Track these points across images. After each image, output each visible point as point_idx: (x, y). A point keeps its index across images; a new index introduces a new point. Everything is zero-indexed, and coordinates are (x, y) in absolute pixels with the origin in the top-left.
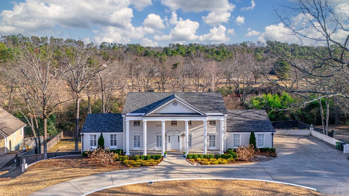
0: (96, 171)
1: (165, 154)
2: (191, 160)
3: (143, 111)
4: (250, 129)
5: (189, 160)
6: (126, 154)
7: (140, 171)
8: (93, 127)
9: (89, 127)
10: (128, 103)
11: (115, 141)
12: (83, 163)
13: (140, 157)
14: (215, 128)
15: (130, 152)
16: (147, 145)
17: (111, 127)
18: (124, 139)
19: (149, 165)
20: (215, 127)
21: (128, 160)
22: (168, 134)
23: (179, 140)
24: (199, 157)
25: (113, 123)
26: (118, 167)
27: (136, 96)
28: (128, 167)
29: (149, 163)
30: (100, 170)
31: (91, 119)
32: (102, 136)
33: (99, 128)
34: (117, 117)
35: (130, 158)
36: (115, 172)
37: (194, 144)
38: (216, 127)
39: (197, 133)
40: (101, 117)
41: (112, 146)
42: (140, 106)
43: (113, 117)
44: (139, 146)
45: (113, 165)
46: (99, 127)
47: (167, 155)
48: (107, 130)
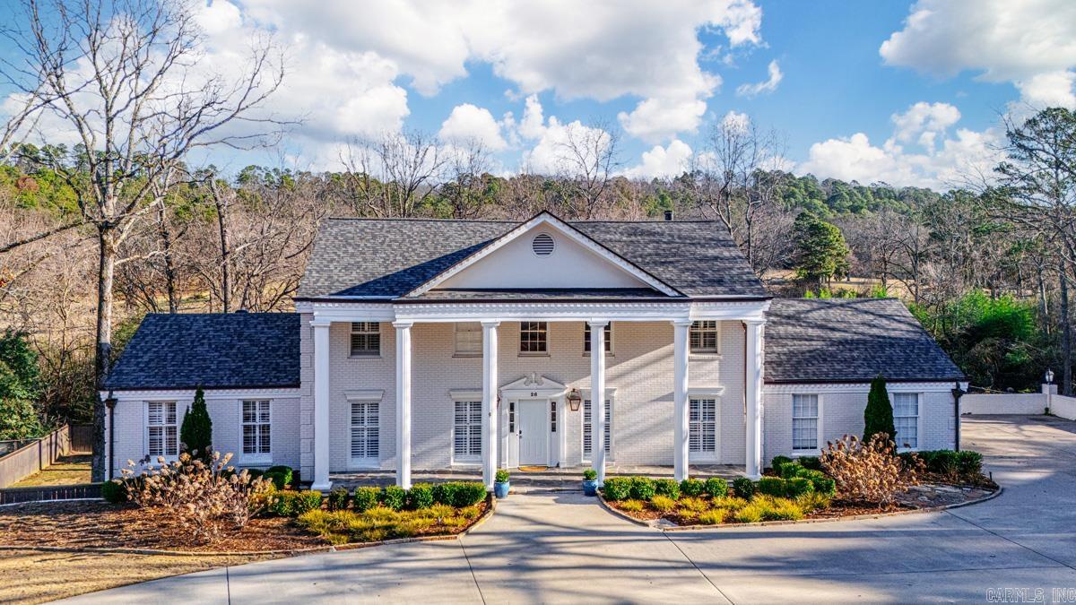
0: (150, 567)
1: (499, 480)
2: (625, 504)
3: (391, 289)
4: (861, 371)
5: (618, 508)
6: (314, 486)
7: (382, 561)
8: (164, 367)
9: (141, 365)
10: (326, 256)
11: (265, 429)
12: (97, 531)
13: (383, 498)
14: (716, 364)
15: (330, 480)
16: (414, 444)
17: (248, 366)
18: (304, 418)
19: (427, 534)
20: (713, 360)
21: (323, 509)
22: (504, 394)
23: (554, 419)
24: (658, 491)
25: (255, 349)
26: (272, 545)
27: (363, 230)
28: (322, 542)
29: (427, 520)
30: (173, 560)
31: (157, 334)
32: (199, 406)
33: (192, 371)
34: (278, 326)
35: (333, 501)
36: (250, 567)
37: (624, 439)
38: (720, 361)
39: (637, 387)
40: (205, 327)
41: (248, 456)
42: (378, 268)
43: (259, 327)
44: (374, 452)
45: (249, 536)
46: (190, 365)
47: (507, 486)
48: (229, 380)
